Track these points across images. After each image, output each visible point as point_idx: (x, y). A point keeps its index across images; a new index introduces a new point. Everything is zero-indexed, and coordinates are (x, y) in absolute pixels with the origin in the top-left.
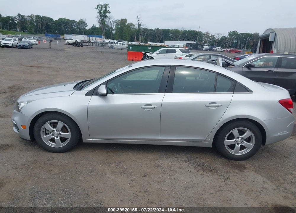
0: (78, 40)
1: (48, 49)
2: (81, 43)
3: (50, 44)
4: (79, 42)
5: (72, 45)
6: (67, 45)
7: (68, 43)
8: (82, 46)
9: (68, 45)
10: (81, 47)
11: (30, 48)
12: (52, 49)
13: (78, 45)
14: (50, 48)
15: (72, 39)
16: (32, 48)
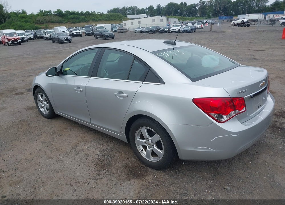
0: (245, 20)
1: (209, 31)
2: (248, 23)
3: (211, 27)
4: (246, 22)
5: (238, 26)
6: (232, 26)
7: (234, 24)
8: (248, 26)
9: (234, 26)
10: (246, 28)
11: (192, 32)
12: (212, 31)
13: (244, 25)
14: (211, 30)
15: (238, 20)
16: (195, 31)
